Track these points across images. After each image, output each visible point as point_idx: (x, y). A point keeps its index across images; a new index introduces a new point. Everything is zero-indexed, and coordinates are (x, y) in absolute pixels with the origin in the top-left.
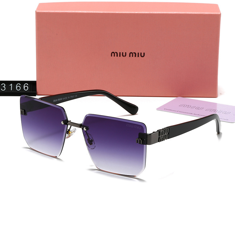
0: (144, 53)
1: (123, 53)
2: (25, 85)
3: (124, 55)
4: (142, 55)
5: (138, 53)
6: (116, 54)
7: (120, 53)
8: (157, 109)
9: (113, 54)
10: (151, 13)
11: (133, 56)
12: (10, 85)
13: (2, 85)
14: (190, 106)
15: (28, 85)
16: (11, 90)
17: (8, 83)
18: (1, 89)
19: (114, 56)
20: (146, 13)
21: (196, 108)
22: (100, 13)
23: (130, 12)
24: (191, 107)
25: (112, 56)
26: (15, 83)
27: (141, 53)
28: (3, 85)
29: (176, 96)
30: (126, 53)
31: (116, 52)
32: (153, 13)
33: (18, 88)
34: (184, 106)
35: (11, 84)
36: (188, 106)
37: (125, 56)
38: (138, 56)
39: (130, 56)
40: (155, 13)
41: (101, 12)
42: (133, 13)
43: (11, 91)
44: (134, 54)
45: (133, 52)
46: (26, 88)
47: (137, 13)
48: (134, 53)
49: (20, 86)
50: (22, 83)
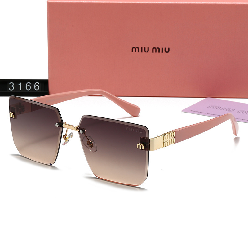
0: (169, 49)
1: (145, 48)
2: (36, 84)
3: (146, 50)
4: (167, 50)
5: (162, 48)
6: (137, 49)
7: (142, 48)
8: (182, 111)
9: (134, 49)
10: (176, 3)
11: (156, 52)
12: (19, 84)
13: (10, 84)
14: (219, 108)
15: (39, 84)
16: (21, 89)
17: (16, 82)
18: (9, 89)
19: (135, 51)
20: (171, 3)
21: (226, 109)
22: (120, 4)
23: (153, 3)
24: (221, 109)
25: (132, 51)
26: (24, 82)
27: (165, 48)
28: (12, 84)
29: (206, 97)
30: (148, 48)
31: (137, 47)
32: (179, 3)
33: (28, 88)
34: (213, 107)
35: (21, 84)
36: (217, 108)
37: (148, 51)
38: (162, 52)
39: (153, 52)
40: (181, 3)
41: (120, 2)
42: (156, 3)
43: (21, 91)
44: (157, 50)
45: (156, 47)
46: (37, 87)
47: (160, 3)
48: (158, 48)
49: (30, 85)
50: (33, 82)
